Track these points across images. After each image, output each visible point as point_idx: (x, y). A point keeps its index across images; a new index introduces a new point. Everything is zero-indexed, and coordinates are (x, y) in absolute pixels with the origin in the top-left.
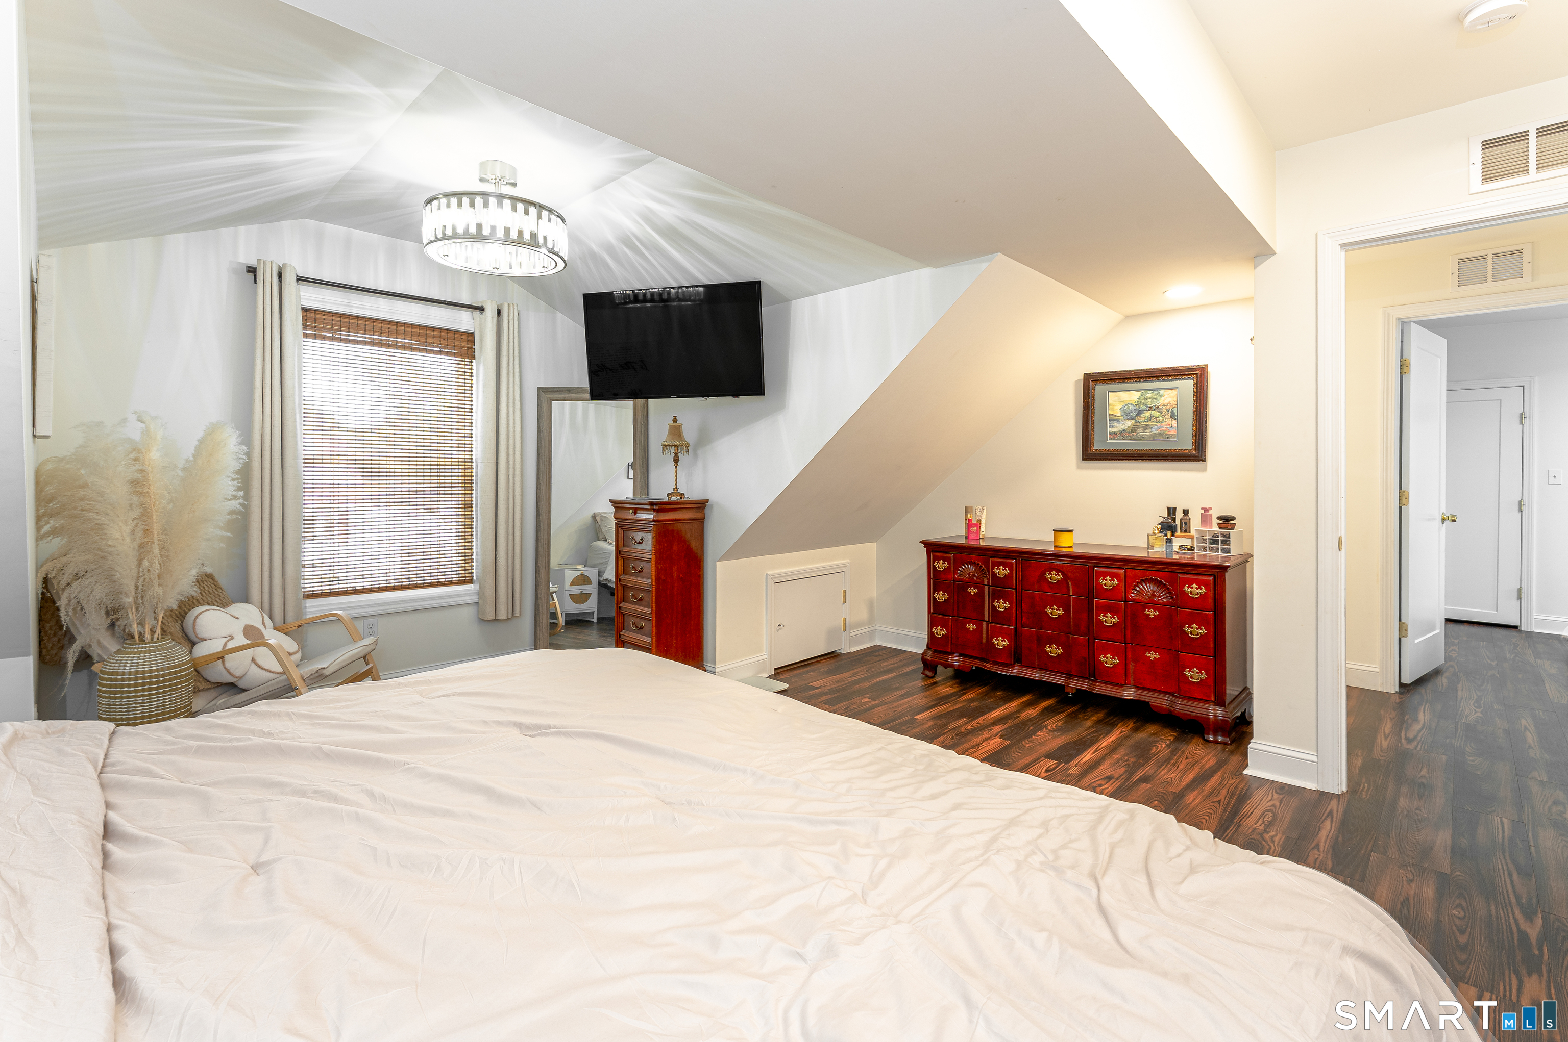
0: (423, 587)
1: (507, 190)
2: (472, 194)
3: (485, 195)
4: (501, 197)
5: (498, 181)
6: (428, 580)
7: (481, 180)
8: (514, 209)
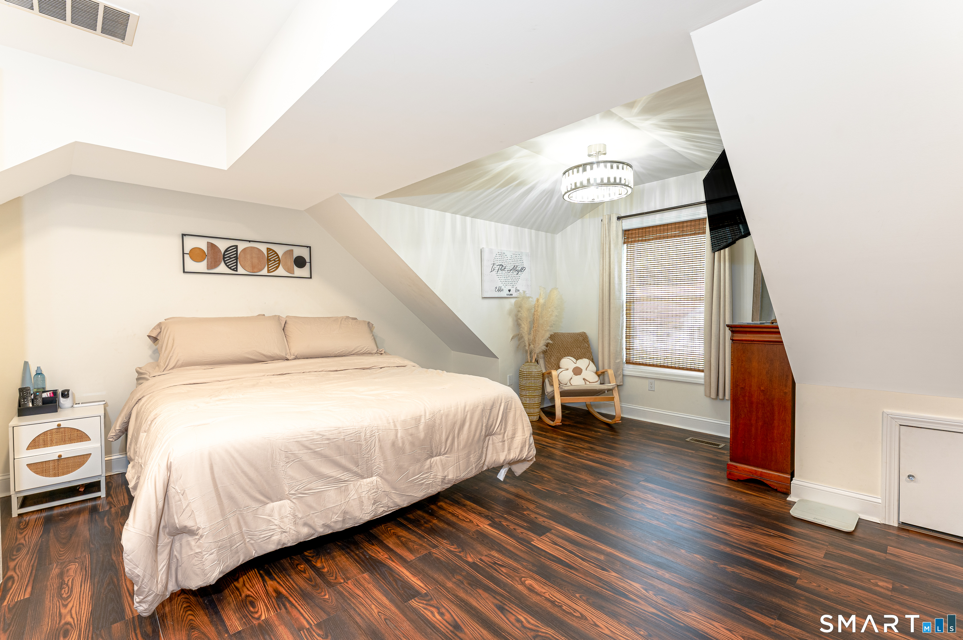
0: (683, 369)
1: (602, 158)
2: (585, 165)
3: (591, 164)
4: (598, 163)
5: (599, 153)
6: (685, 366)
7: (589, 155)
8: (606, 166)
